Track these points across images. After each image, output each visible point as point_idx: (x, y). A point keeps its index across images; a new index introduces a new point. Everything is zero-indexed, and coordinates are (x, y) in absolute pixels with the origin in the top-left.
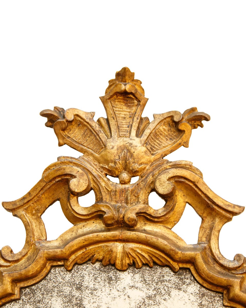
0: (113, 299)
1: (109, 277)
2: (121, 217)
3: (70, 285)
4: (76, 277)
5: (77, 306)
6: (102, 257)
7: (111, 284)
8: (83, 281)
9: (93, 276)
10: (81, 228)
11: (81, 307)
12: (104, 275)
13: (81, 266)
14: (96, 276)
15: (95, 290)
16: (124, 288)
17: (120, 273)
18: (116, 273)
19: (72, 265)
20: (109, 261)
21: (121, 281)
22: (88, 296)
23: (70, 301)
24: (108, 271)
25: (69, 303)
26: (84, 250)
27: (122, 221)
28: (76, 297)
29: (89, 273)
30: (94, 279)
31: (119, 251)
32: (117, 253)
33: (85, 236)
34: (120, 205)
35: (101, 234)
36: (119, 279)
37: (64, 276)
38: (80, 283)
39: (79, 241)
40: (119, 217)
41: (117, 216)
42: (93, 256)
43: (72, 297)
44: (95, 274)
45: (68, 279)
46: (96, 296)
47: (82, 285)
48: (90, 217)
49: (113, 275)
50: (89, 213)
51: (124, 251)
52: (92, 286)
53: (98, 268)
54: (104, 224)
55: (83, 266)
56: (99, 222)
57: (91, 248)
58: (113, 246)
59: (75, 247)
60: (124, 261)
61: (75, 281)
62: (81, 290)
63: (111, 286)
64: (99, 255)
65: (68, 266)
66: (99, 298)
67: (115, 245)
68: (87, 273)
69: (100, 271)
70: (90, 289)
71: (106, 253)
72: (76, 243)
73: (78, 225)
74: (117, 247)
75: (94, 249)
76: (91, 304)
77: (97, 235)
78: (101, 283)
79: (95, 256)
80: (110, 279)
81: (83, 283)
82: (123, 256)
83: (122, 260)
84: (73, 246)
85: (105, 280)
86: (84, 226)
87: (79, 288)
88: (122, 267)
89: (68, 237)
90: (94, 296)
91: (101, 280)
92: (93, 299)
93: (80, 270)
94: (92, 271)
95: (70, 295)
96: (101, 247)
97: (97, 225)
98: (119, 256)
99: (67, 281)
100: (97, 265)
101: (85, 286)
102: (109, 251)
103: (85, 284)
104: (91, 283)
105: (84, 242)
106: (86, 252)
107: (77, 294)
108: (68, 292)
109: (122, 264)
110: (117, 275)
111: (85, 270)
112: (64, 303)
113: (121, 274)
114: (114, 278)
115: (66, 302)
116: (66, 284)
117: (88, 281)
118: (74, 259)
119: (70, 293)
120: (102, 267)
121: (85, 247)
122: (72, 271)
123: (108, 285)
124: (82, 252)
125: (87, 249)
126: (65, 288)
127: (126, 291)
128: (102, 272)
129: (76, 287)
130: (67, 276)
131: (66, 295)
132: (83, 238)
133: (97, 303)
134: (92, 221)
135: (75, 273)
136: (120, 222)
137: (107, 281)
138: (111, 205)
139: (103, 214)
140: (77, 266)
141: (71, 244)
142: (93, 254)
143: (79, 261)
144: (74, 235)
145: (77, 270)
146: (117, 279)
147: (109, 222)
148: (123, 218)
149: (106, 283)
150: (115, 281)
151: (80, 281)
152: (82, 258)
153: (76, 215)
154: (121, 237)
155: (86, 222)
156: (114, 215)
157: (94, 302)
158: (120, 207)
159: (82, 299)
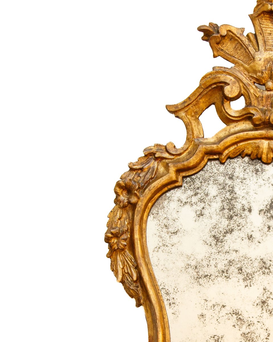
0: (260, 187)
1: (256, 169)
2: (267, 119)
3: (224, 175)
4: (229, 169)
5: (230, 192)
6: (250, 152)
7: (257, 174)
8: (234, 172)
9: (243, 168)
10: (233, 128)
11: (233, 192)
12: (252, 167)
13: (233, 160)
14: (245, 168)
15: (244, 179)
16: (269, 178)
17: (265, 165)
18: (262, 166)
19: (226, 158)
20: (257, 155)
21: (266, 172)
22: (238, 184)
23: (224, 188)
24: (255, 164)
25: (223, 190)
26: (236, 146)
27: (268, 122)
28: (229, 185)
29: (239, 166)
30: (244, 171)
31: (265, 147)
32: (263, 148)
33: (237, 134)
34: (266, 109)
35: (250, 133)
36: (264, 171)
37: (219, 168)
38: (232, 174)
39: (232, 138)
40: (265, 118)
41: (264, 117)
42: (243, 151)
43: (226, 185)
44: (245, 167)
45: (222, 170)
46: (245, 184)
47: (234, 175)
48: (241, 118)
49: (260, 167)
50: (240, 115)
51: (269, 147)
52: (241, 176)
53: (247, 161)
54: (252, 125)
55: (235, 160)
56: (249, 123)
57: (242, 145)
58: (260, 143)
59: (229, 144)
60: (269, 155)
61: (228, 172)
62: (232, 179)
63: (257, 176)
64: (249, 150)
65: (222, 159)
66: (248, 186)
67: (262, 142)
68: (238, 166)
69: (249, 164)
70: (240, 179)
71: (255, 149)
72: (229, 140)
73: (231, 125)
74: (263, 144)
75: (244, 145)
76: (241, 190)
77: (247, 134)
78: (249, 173)
79: (245, 151)
80: (257, 171)
81: (234, 173)
82: (268, 151)
83: (267, 155)
84: (227, 142)
85: (253, 171)
86: (235, 126)
87: (231, 178)
88: (267, 161)
89: (222, 135)
90: (244, 184)
91: (250, 171)
92: (243, 186)
93: (231, 163)
94: (242, 164)
95: (224, 183)
96: (250, 143)
97: (247, 125)
98: (265, 151)
99: (221, 172)
100: (246, 159)
101: (236, 176)
102: (256, 147)
103: (236, 174)
104: (241, 173)
105: (236, 139)
106: (237, 148)
107: (229, 182)
108: (222, 181)
109: (267, 158)
110: (263, 167)
111: (236, 163)
112: (219, 190)
113: (266, 167)
114: (260, 170)
115: (220, 189)
116: (220, 174)
117: (239, 172)
118: (228, 154)
119: (223, 181)
120: (250, 161)
121: (236, 143)
122: (225, 164)
123: (255, 175)
124: (234, 148)
125: (239, 145)
126: (219, 177)
127: (270, 181)
128: (250, 165)
129: (228, 176)
130: (221, 167)
131: (221, 183)
132: (235, 136)
133: (246, 190)
134: (242, 122)
135: (228, 165)
136: (266, 122)
137: (255, 172)
138: (259, 109)
139: (252, 116)
140: (229, 159)
141: (225, 141)
142: (243, 149)
143: (231, 156)
144: (227, 133)
145: (229, 163)
146: (263, 170)
147: (257, 123)
148: (269, 119)
149: (254, 174)
150: (261, 172)
151: (232, 172)
152: (234, 152)
153: (229, 117)
154: (267, 136)
155: (237, 123)
156: (262, 117)
157: (243, 189)
158: (266, 110)
159: (233, 186)
